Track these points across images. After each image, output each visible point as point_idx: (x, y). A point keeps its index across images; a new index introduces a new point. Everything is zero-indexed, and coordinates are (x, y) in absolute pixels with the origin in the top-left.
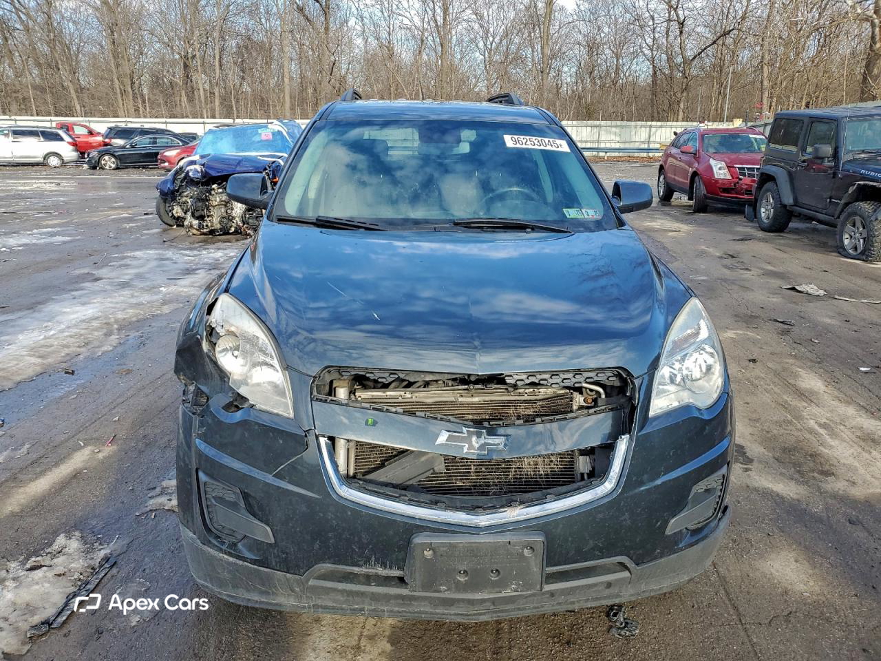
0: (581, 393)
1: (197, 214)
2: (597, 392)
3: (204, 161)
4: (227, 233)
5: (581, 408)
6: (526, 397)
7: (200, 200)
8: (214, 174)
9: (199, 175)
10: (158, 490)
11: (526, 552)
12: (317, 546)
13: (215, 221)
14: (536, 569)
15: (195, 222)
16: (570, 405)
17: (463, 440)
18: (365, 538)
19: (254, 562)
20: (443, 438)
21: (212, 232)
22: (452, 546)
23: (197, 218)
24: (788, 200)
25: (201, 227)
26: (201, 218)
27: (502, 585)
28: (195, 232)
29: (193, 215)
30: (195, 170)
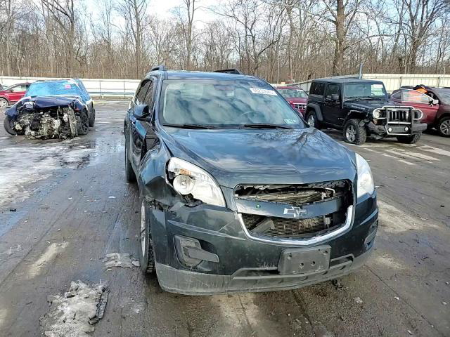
0: (325, 192)
1: (33, 128)
2: (332, 191)
3: (34, 99)
4: (50, 138)
5: (325, 198)
6: (303, 196)
7: (35, 120)
8: (41, 106)
9: (32, 107)
10: (106, 259)
11: (325, 254)
12: (240, 260)
13: (44, 131)
14: (328, 260)
15: (33, 133)
16: (320, 198)
17: (293, 211)
18: (262, 254)
19: (208, 272)
20: (286, 211)
21: (43, 138)
22: (299, 253)
23: (34, 130)
24: (321, 118)
25: (36, 135)
26: (36, 130)
27: (315, 268)
28: (32, 137)
29: (31, 128)
30: (30, 105)
